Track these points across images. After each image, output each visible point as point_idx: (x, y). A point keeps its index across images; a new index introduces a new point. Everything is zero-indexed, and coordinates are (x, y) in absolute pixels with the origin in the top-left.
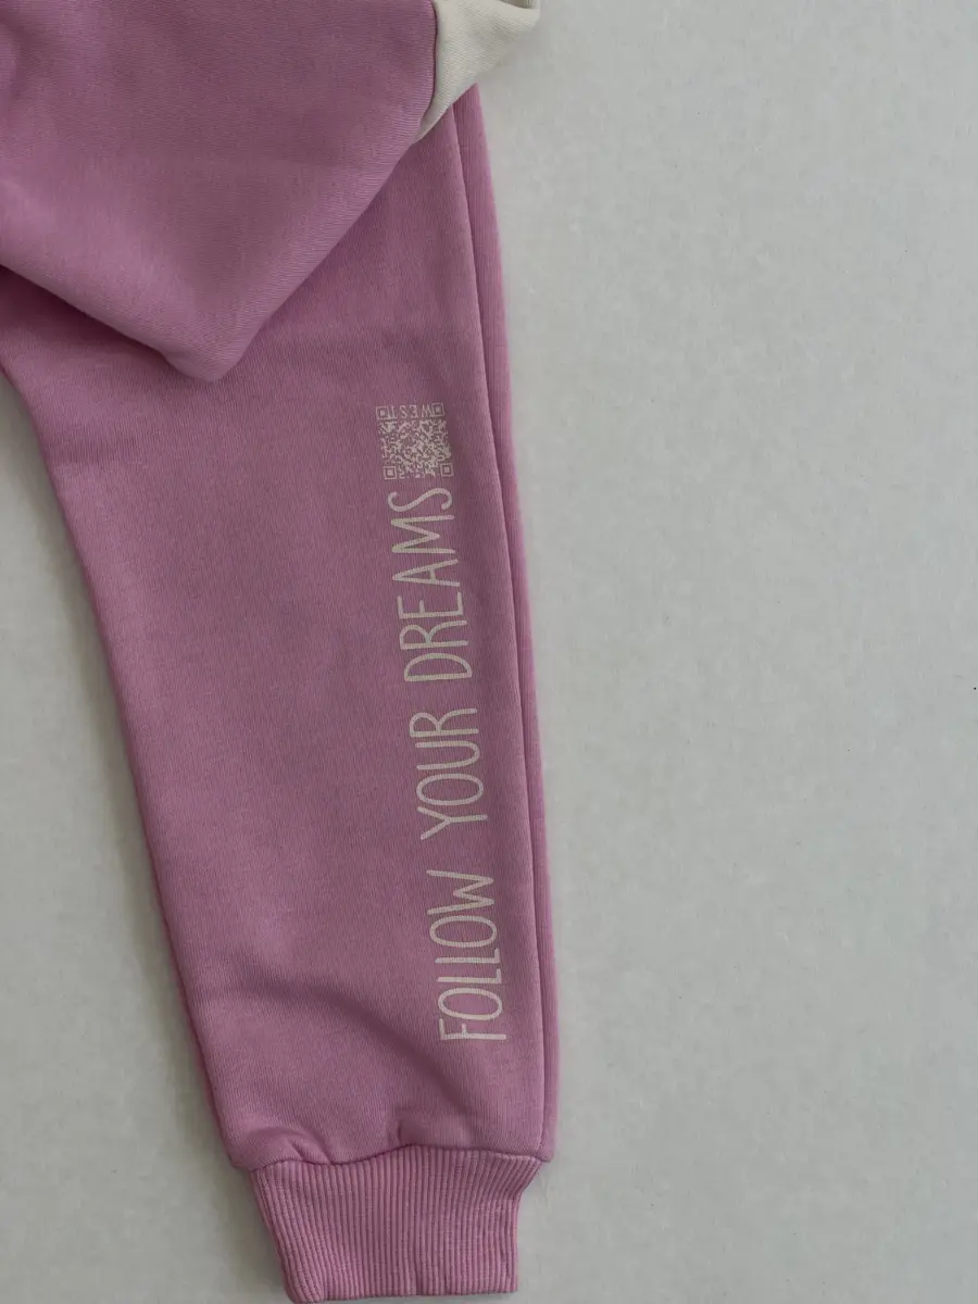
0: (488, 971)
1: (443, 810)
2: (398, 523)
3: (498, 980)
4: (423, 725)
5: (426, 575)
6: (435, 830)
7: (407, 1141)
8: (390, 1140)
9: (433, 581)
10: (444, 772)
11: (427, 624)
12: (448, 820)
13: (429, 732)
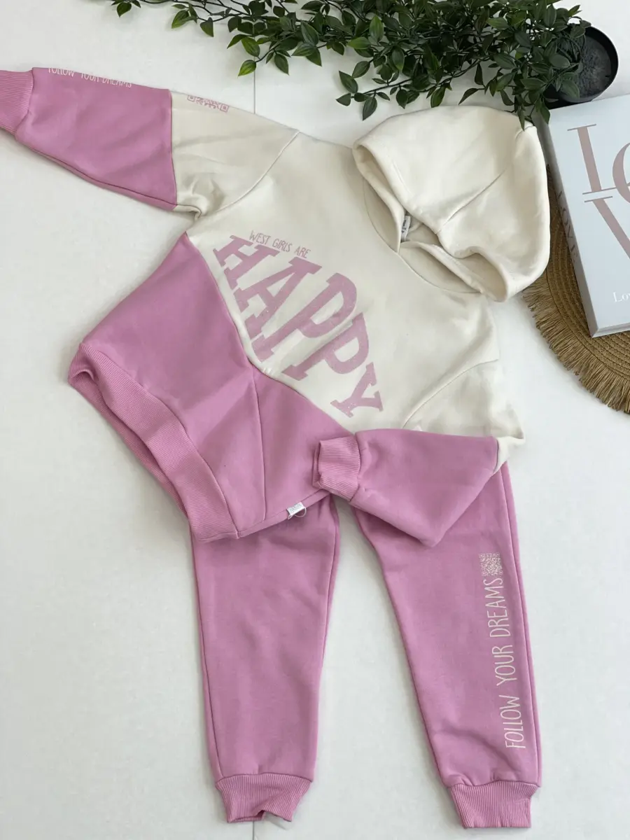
0: (519, 727)
1: (502, 676)
2: (487, 589)
3: (522, 730)
4: (496, 650)
5: (495, 604)
6: (501, 683)
7: (497, 779)
8: (491, 779)
9: (498, 606)
10: (503, 665)
11: (496, 619)
12: (505, 680)
13: (498, 653)
